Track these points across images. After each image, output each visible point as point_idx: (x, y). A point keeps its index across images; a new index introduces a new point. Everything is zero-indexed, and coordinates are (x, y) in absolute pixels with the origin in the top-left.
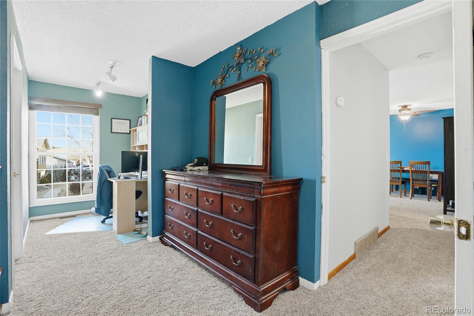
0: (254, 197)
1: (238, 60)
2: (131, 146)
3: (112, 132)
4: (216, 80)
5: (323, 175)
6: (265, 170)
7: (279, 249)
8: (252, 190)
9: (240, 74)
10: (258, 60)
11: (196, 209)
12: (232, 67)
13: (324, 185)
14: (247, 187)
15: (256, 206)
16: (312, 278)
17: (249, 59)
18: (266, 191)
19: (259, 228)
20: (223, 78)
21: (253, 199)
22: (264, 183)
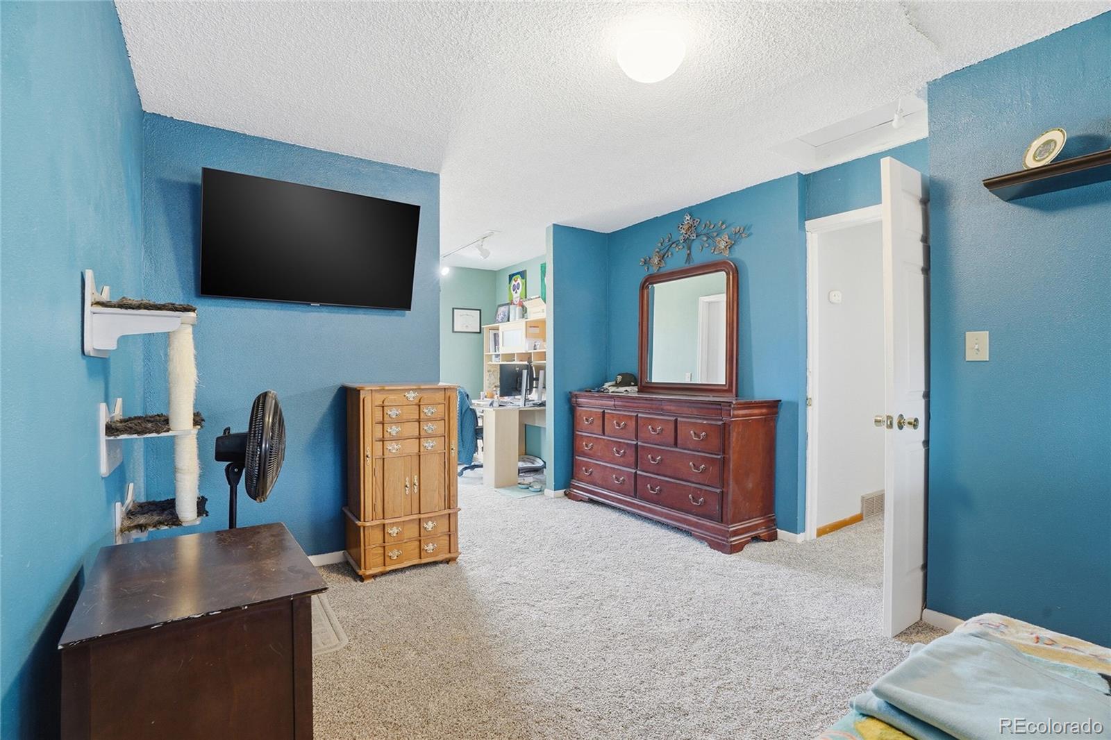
0: (722, 420)
1: (686, 234)
2: (485, 354)
3: (453, 331)
4: (650, 259)
5: (809, 397)
6: (730, 390)
7: (750, 485)
8: (719, 411)
9: (689, 255)
10: (718, 239)
11: (635, 443)
12: (677, 243)
13: (809, 408)
14: (712, 409)
15: (724, 430)
16: (794, 527)
17: (704, 234)
18: (736, 412)
19: (727, 456)
20: (662, 258)
21: (720, 423)
22: (734, 402)
